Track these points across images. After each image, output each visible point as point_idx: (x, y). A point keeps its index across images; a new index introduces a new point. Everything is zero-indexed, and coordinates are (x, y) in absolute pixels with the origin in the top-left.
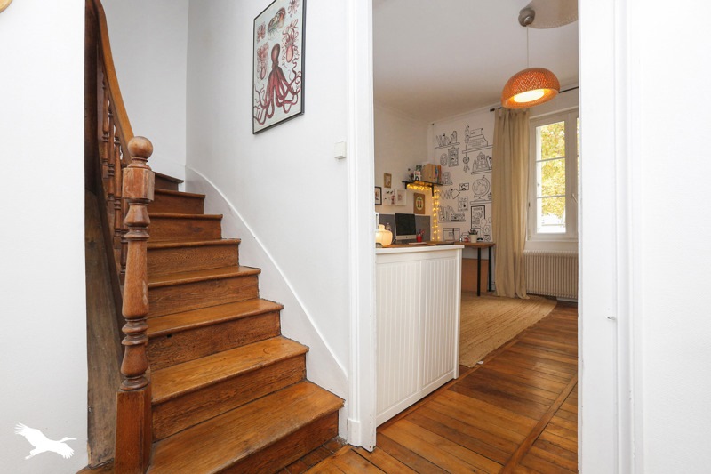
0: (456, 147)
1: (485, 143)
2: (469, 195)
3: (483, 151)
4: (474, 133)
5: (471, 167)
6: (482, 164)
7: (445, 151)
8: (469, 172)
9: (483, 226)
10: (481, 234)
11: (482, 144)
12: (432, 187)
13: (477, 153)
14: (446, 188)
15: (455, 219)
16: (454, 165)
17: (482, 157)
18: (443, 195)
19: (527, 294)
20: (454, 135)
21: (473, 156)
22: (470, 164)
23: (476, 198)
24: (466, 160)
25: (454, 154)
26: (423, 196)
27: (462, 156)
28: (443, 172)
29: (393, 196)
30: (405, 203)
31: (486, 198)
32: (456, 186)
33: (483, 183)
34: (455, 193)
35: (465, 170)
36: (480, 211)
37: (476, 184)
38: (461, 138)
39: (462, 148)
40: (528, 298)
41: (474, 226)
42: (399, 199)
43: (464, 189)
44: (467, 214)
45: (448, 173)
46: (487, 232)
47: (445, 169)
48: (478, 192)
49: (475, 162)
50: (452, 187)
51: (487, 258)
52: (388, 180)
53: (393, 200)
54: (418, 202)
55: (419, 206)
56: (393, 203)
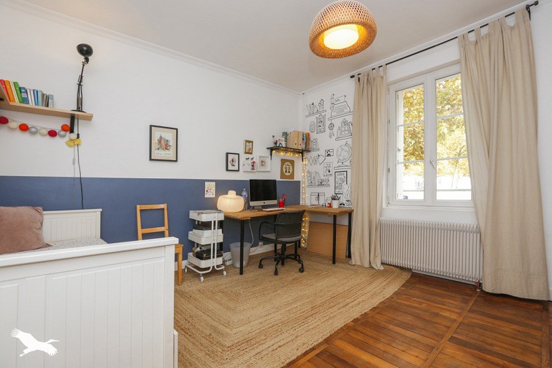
0: (323, 114)
1: (348, 110)
2: (333, 161)
3: (346, 117)
4: (338, 100)
5: (335, 134)
6: (345, 130)
7: (313, 118)
8: (334, 138)
9: (345, 191)
10: (343, 200)
11: (345, 111)
12: (302, 153)
13: (341, 119)
14: (313, 154)
15: (321, 184)
16: (321, 132)
17: (345, 123)
18: (311, 161)
19: (382, 263)
20: (322, 103)
21: (338, 123)
22: (335, 130)
23: (340, 164)
24: (332, 126)
25: (321, 122)
26: (292, 162)
27: (328, 123)
28: (312, 139)
29: (254, 162)
30: (268, 169)
31: (348, 163)
32: (322, 152)
33: (346, 148)
34: (321, 159)
35: (330, 137)
36: (343, 177)
37: (340, 150)
38: (327, 105)
39: (328, 116)
40: (382, 268)
41: (337, 191)
42: (262, 165)
43: (329, 155)
44: (332, 179)
45: (316, 140)
46: (349, 198)
47: (313, 136)
48: (341, 158)
49: (339, 129)
50: (319, 153)
51: (347, 224)
52: (249, 147)
53: (253, 166)
54: (286, 168)
55: (286, 172)
56: (253, 169)
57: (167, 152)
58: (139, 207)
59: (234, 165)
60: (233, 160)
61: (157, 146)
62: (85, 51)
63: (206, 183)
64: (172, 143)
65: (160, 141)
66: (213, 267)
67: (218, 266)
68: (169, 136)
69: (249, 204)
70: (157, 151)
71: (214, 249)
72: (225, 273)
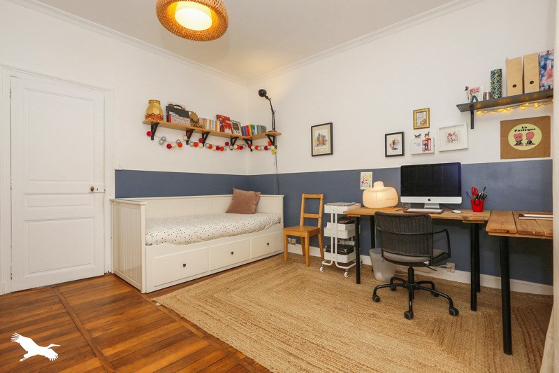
26: (540, 122)
29: (428, 140)
42: (450, 141)
52: (422, 119)
53: (426, 145)
54: (516, 137)
55: (519, 143)
56: (427, 149)
57: (324, 146)
58: (304, 196)
59: (396, 149)
60: (394, 143)
61: (317, 143)
62: (262, 93)
63: (362, 174)
64: (328, 138)
65: (318, 138)
66: (334, 262)
67: (339, 264)
68: (325, 132)
69: (399, 200)
70: (317, 148)
71: (334, 244)
72: (346, 274)
